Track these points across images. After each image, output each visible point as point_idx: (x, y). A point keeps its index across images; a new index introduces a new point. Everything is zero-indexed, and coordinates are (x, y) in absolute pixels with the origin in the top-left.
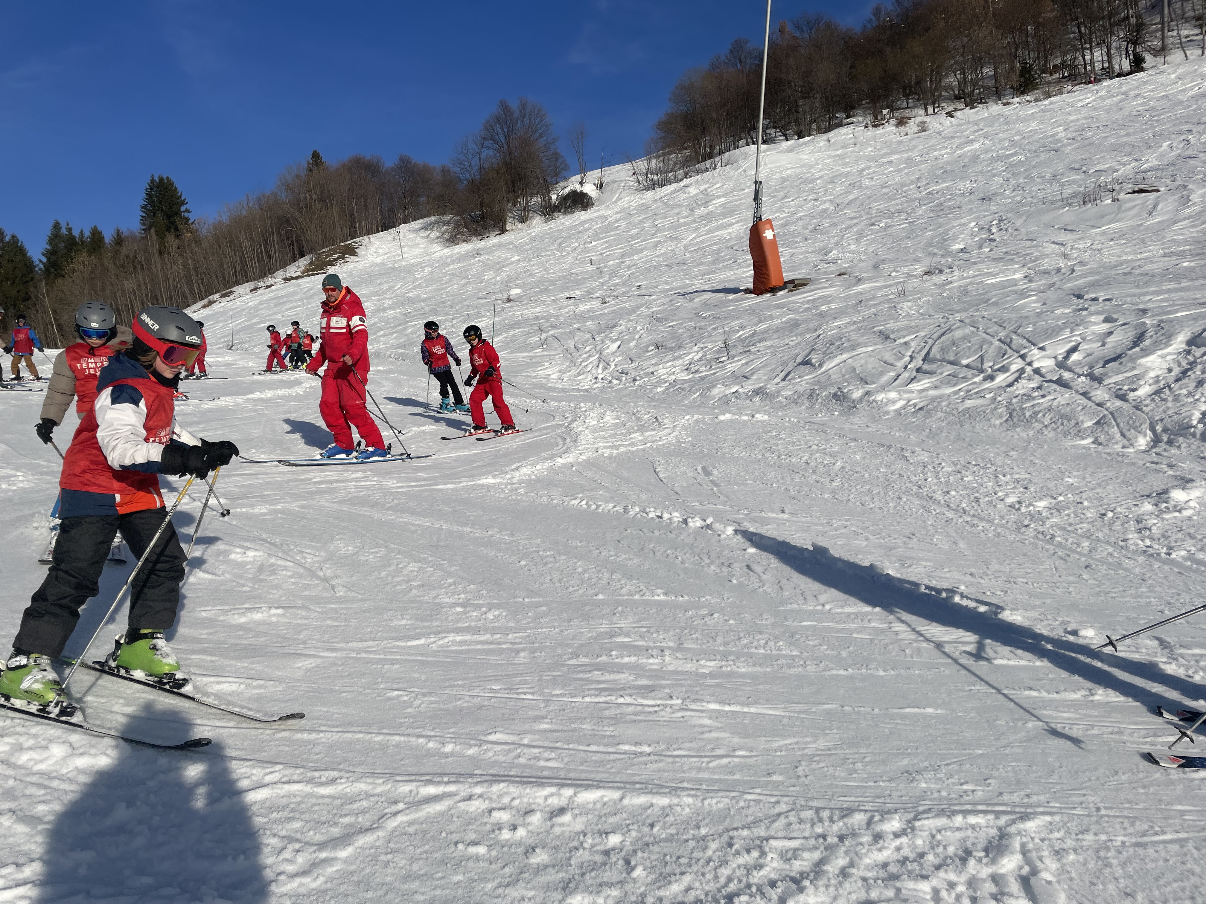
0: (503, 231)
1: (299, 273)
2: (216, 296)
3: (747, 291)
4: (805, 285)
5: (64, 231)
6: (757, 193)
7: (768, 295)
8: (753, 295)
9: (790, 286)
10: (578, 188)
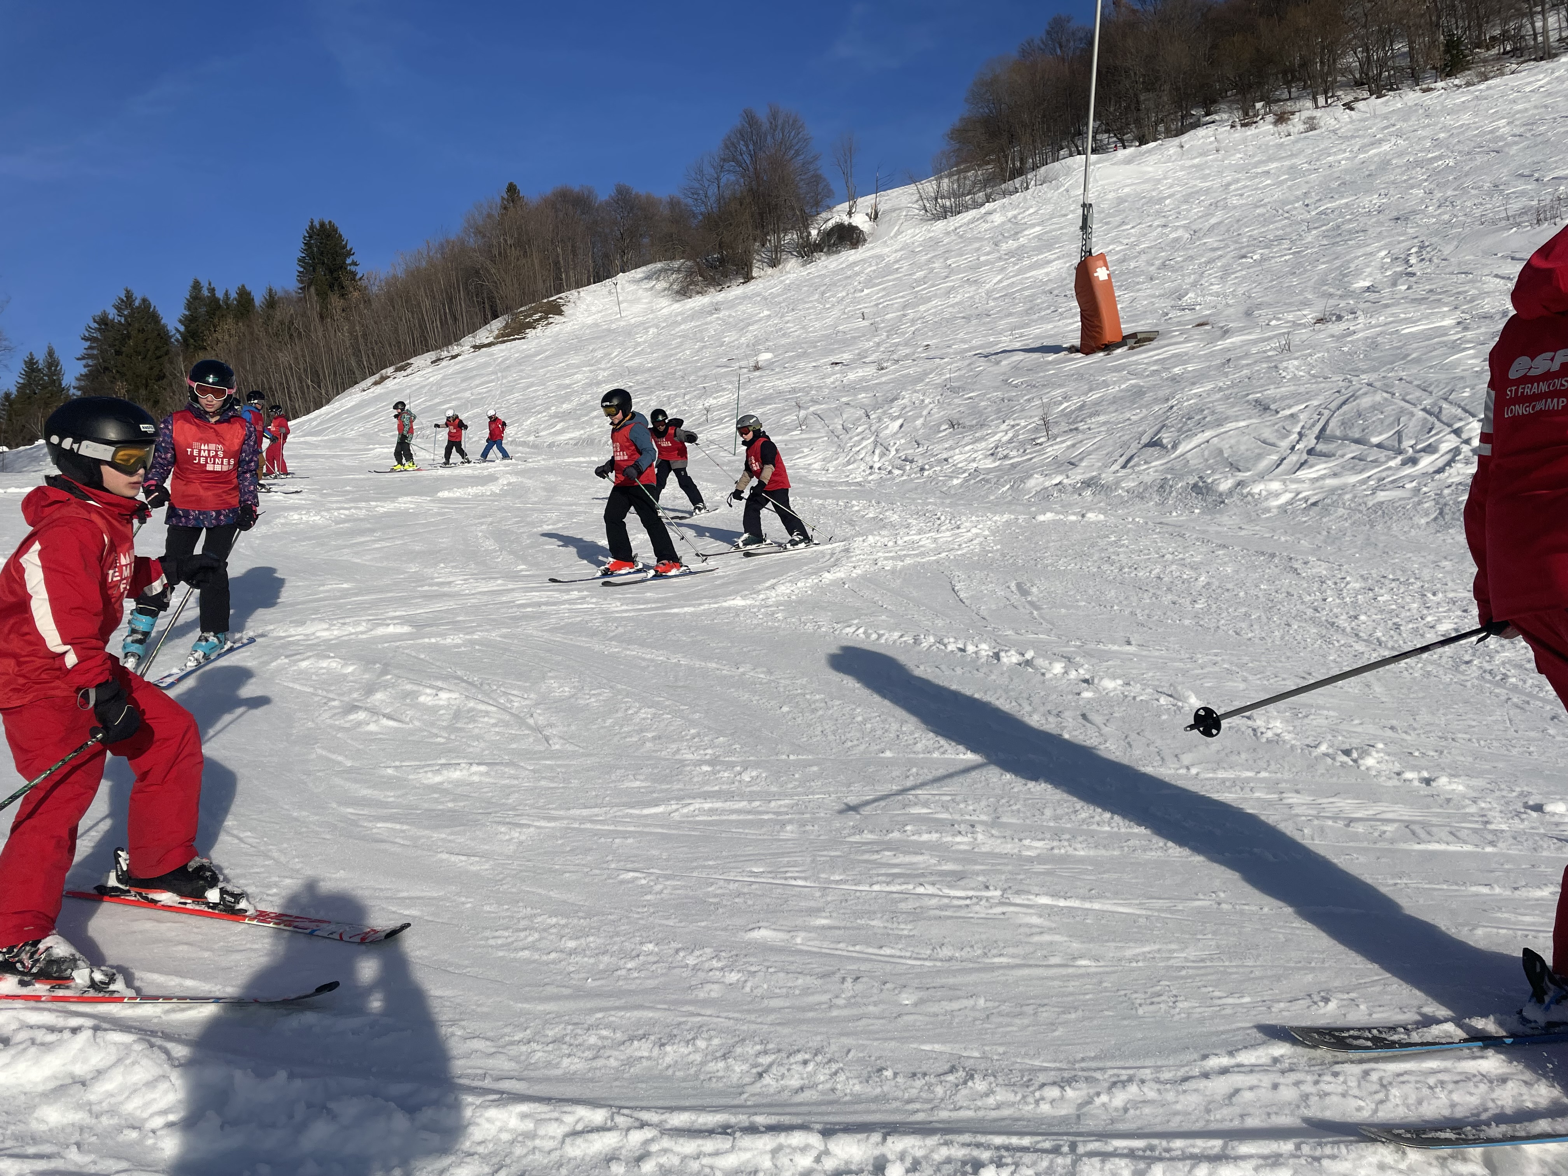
0: (748, 278)
1: (491, 339)
2: (390, 370)
3: (1072, 349)
4: (1151, 340)
5: (205, 293)
6: (1085, 219)
7: (1101, 354)
8: (1080, 355)
9: (1131, 342)
10: (846, 220)
